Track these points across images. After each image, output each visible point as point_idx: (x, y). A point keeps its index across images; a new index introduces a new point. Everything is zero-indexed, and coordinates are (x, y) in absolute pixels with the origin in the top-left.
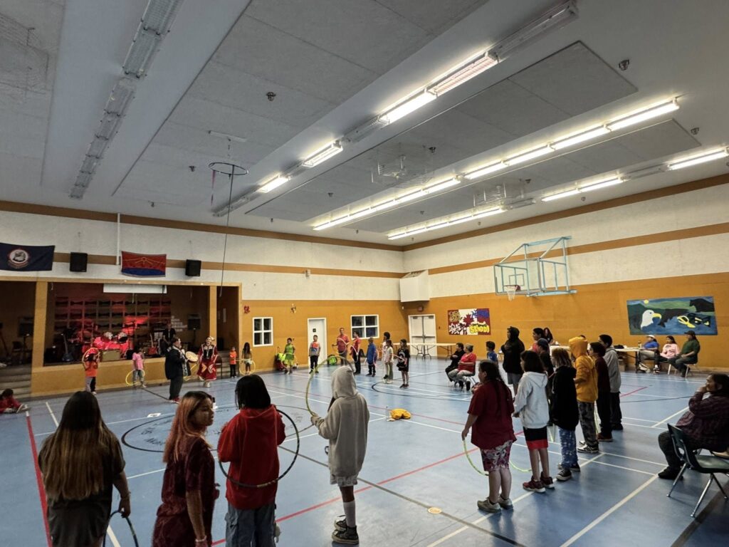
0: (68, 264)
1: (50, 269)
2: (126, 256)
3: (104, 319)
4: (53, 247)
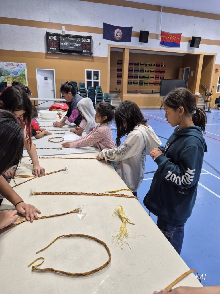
0: (138, 38)
1: (130, 41)
2: (163, 33)
3: (136, 73)
4: (132, 28)
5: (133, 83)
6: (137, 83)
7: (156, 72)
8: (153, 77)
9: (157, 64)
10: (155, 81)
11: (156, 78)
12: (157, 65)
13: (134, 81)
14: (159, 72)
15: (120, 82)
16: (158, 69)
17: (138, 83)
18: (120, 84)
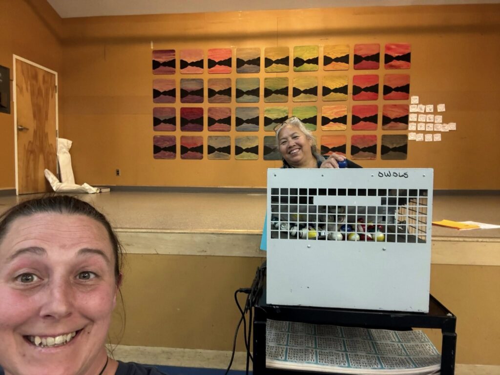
5: (233, 150)
6: (255, 150)
7: (357, 90)
8: (343, 120)
9: (359, 53)
10: (354, 138)
11: (356, 120)
12: (358, 59)
13: (237, 140)
14: (374, 89)
15: (167, 144)
16: (367, 78)
17: (261, 150)
18: (169, 157)
